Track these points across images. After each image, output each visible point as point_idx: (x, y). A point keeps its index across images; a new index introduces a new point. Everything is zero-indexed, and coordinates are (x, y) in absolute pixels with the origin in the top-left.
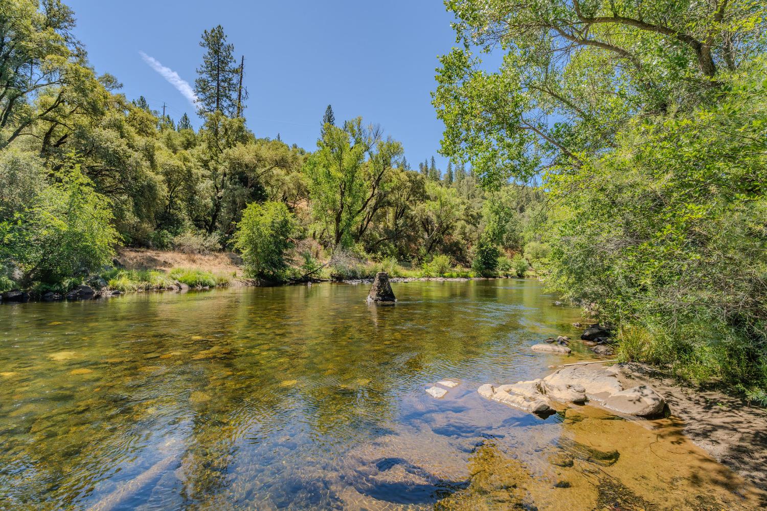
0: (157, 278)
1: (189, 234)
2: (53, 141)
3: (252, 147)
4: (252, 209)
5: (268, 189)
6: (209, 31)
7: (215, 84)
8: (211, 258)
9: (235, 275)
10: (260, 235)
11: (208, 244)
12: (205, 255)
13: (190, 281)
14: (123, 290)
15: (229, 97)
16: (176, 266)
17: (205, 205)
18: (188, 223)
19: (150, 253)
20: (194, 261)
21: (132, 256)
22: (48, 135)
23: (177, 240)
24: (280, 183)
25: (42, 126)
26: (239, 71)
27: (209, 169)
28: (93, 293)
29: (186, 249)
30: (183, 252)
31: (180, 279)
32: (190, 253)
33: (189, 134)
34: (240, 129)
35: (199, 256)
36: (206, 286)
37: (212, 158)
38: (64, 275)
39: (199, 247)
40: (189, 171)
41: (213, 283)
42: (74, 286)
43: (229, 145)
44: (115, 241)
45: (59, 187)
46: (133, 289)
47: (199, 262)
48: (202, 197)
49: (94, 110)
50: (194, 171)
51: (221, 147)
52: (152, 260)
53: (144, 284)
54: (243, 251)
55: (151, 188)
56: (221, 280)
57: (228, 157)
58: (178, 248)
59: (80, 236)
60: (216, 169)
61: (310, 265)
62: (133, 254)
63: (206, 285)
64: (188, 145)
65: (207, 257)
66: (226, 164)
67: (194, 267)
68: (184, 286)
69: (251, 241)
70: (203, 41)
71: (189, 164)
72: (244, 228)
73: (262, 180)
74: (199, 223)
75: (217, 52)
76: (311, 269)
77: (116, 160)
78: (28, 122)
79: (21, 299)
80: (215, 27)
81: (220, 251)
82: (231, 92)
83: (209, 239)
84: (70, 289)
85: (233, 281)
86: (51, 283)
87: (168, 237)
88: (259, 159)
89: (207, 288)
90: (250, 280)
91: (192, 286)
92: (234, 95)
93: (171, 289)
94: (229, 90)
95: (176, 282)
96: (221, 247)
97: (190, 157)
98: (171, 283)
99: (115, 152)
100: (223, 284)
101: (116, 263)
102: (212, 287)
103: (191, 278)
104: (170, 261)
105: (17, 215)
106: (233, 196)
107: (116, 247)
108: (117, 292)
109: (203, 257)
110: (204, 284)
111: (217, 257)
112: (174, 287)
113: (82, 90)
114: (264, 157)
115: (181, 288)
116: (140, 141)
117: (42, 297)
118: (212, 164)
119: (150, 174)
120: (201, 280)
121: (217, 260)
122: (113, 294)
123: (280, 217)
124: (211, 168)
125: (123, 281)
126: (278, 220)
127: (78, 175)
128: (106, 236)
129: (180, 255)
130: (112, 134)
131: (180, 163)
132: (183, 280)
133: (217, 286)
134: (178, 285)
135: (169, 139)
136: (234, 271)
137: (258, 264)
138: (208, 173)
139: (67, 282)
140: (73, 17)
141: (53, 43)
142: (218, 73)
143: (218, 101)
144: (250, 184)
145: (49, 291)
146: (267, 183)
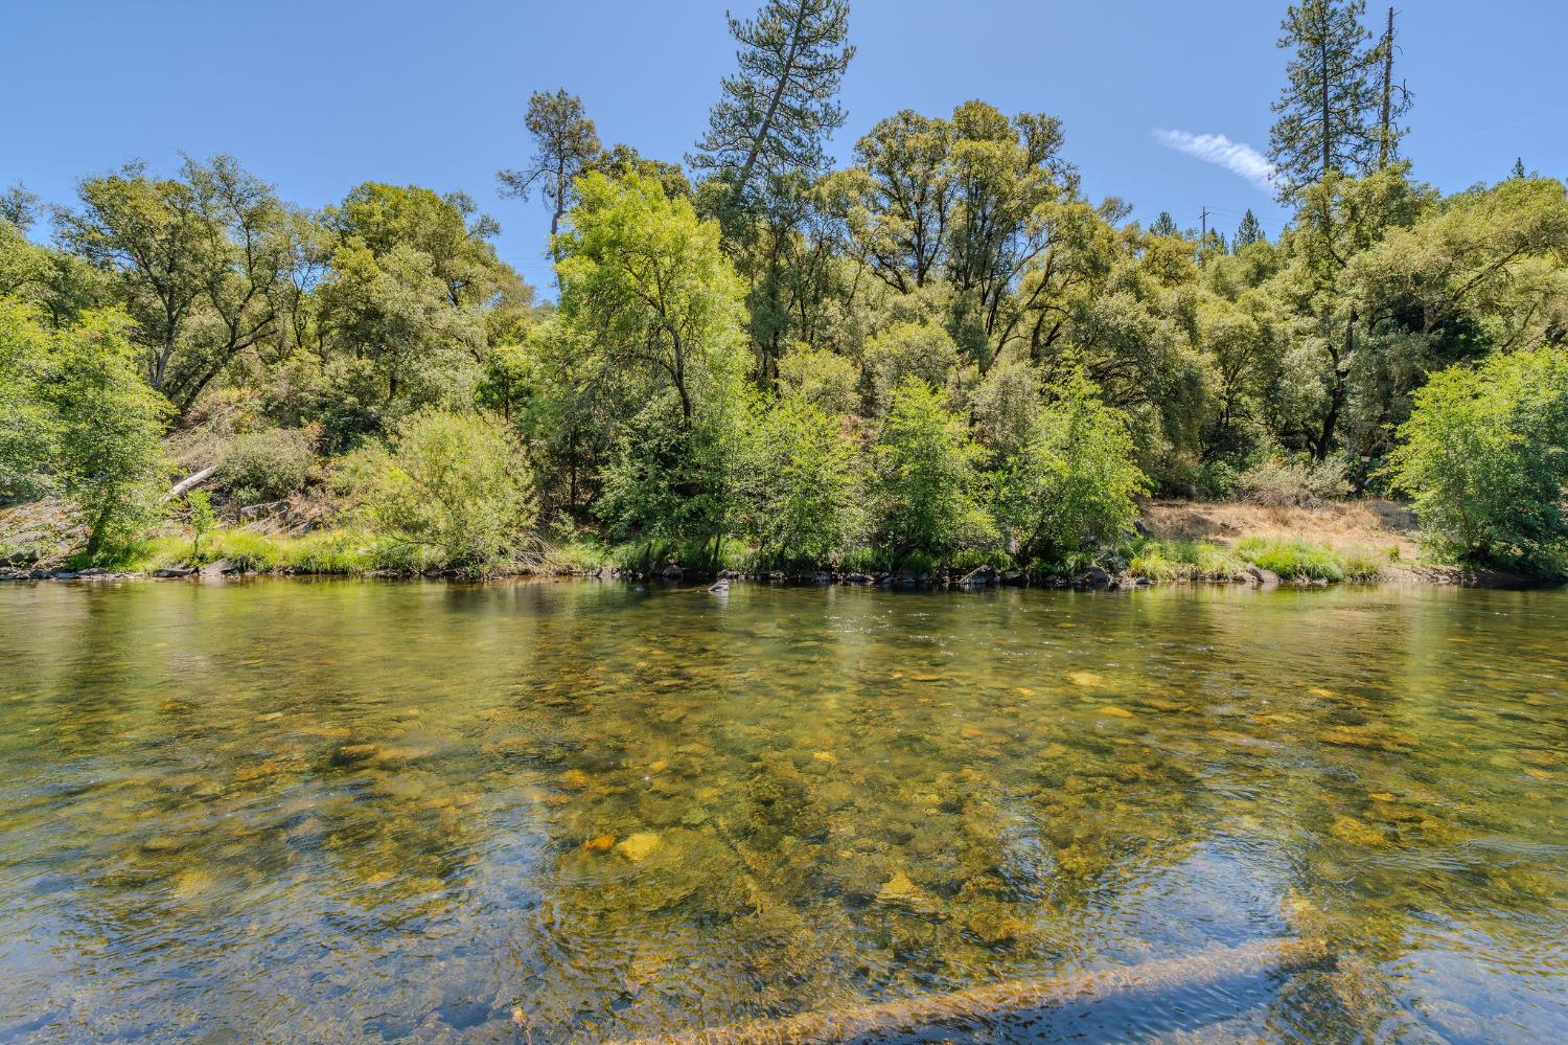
0: (1212, 558)
1: (1270, 466)
2: (1042, 338)
3: (1433, 227)
4: (1446, 384)
5: (1492, 323)
7: (1318, 115)
8: (1327, 515)
9: (1395, 556)
10: (1475, 450)
11: (1317, 484)
12: (1312, 507)
13: (1280, 564)
14: (1154, 578)
15: (1357, 131)
16: (1247, 533)
17: (1306, 398)
18: (1266, 441)
19: (1195, 509)
20: (1286, 523)
21: (1164, 514)
22: (1036, 331)
23: (1245, 479)
24: (1537, 297)
25: (1031, 318)
26: (1383, 55)
27: (1312, 314)
28: (1104, 580)
29: (1268, 497)
30: (1260, 503)
31: (1258, 561)
32: (1278, 505)
33: (1260, 251)
34: (1396, 191)
35: (1297, 511)
36: (1317, 579)
37: (1318, 286)
38: (1066, 548)
39: (1295, 490)
40: (1266, 330)
41: (1338, 572)
42: (1082, 568)
43: (1362, 242)
44: (1138, 489)
45: (1056, 408)
46: (1170, 576)
47: (1297, 523)
48: (1298, 380)
49: (1096, 268)
50: (1277, 327)
51: (1342, 254)
52: (1199, 522)
53: (1188, 568)
54: (1418, 496)
55: (1193, 381)
56: (1359, 566)
57: (1362, 272)
58: (1248, 495)
59: (1085, 485)
60: (1328, 310)
62: (1164, 512)
63: (1320, 577)
64: (1260, 274)
65: (1317, 513)
66: (1358, 289)
67: (1288, 535)
68: (1267, 575)
69: (1447, 473)
70: (1285, 34)
71: (1266, 315)
72: (1420, 436)
73: (1470, 303)
74: (1289, 439)
75: (1318, 41)
77: (1131, 344)
78: (1014, 319)
79: (1019, 583)
81: (1349, 497)
82: (1362, 114)
83: (1320, 471)
84: (1077, 572)
85: (1393, 570)
86: (1053, 560)
87: (1226, 473)
88: (1458, 249)
89: (1323, 582)
90: (1444, 568)
91: (1286, 577)
92: (1370, 118)
93: (1240, 580)
94: (1357, 111)
95: (1250, 566)
96: (1352, 488)
97: (1267, 300)
98: (1240, 569)
99: (1130, 330)
100: (1363, 577)
101: (1139, 527)
102: (1334, 581)
103: (1284, 560)
104: (1234, 524)
105: (1011, 459)
106: (1381, 362)
107: (1137, 498)
108: (1145, 580)
109: (1306, 514)
110: (1313, 574)
111: (1342, 512)
112: (1247, 576)
113: (1078, 243)
114: (1474, 239)
115: (1261, 581)
116: (1169, 297)
117: (1042, 583)
118: (1316, 304)
119: (1188, 354)
120: (1308, 565)
121: (1343, 519)
122: (1138, 583)
123: (1543, 392)
124: (1317, 309)
125: (1152, 563)
126: (1538, 402)
127: (1080, 383)
128: (1126, 478)
129: (1254, 509)
130: (1123, 299)
131: (1245, 319)
132: (1264, 562)
133: (1348, 580)
134: (1254, 572)
135: (1219, 275)
136: (1391, 546)
137: (1469, 528)
138: (1309, 322)
139: (1072, 560)
140: (1060, 129)
141: (1038, 187)
142: (1325, 87)
143: (1326, 150)
144: (1429, 323)
145: (1050, 573)
146: (1488, 306)
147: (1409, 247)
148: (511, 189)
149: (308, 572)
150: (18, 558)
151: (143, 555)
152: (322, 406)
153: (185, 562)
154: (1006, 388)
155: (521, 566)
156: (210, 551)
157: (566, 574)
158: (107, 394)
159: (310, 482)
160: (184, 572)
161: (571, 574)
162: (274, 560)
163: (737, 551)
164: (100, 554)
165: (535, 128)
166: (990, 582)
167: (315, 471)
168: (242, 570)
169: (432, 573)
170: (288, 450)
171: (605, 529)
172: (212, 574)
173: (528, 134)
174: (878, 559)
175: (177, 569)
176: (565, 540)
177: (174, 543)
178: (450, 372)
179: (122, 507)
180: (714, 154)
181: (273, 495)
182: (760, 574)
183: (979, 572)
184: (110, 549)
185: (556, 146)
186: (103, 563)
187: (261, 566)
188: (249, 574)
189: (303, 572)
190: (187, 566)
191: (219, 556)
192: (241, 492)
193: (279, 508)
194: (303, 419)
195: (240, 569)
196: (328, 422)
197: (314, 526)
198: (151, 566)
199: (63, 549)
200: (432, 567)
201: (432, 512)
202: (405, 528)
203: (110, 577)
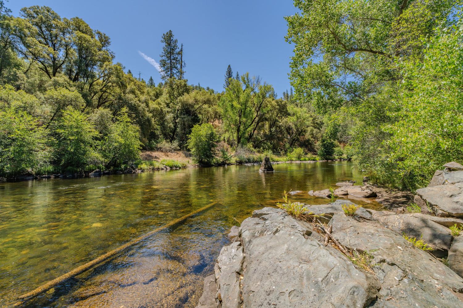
0: (157, 165)
1: (164, 142)
3: (193, 94)
4: (196, 128)
5: (200, 116)
6: (165, 34)
7: (169, 61)
8: (175, 154)
9: (189, 162)
10: (201, 141)
11: (173, 147)
12: (172, 152)
14: (144, 170)
15: (176, 68)
16: (161, 158)
17: (169, 127)
18: (161, 136)
19: (148, 153)
20: (168, 156)
22: (100, 98)
23: (159, 145)
24: (206, 112)
26: (180, 53)
27: (170, 108)
28: (132, 171)
29: (164, 150)
30: (162, 151)
31: (166, 164)
32: (166, 152)
34: (185, 85)
37: (171, 102)
38: (121, 163)
39: (169, 148)
40: (161, 110)
41: (180, 166)
42: (126, 168)
43: (180, 95)
45: (118, 124)
46: (148, 169)
47: (170, 156)
48: (168, 123)
50: (164, 109)
51: (176, 96)
52: (150, 156)
53: (151, 167)
54: (192, 150)
55: (149, 120)
56: (183, 165)
57: (180, 101)
58: (159, 149)
59: (128, 146)
61: (225, 156)
63: (177, 167)
64: (157, 96)
65: (173, 154)
66: (180, 104)
67: (169, 159)
68: (168, 168)
69: (196, 145)
70: (163, 39)
71: (161, 106)
72: (192, 138)
73: (197, 112)
74: (166, 136)
75: (169, 45)
76: (225, 158)
79: (108, 174)
80: (168, 31)
81: (180, 150)
82: (177, 65)
83: (173, 144)
84: (124, 170)
85: (189, 165)
86: (118, 167)
87: (154, 144)
88: (197, 101)
89: (178, 168)
90: (196, 164)
91: (171, 167)
92: (179, 66)
93: (163, 169)
94: (177, 64)
95: (164, 166)
96: (179, 148)
97: (161, 102)
98: (161, 166)
99: (135, 105)
100: (184, 167)
102: (180, 168)
103: (171, 164)
104: (158, 156)
106: (184, 121)
109: (171, 154)
110: (176, 167)
111: (178, 153)
112: (164, 168)
114: (199, 100)
115: (167, 169)
117: (115, 173)
118: (171, 105)
119: (148, 113)
120: (175, 165)
121: (178, 155)
122: (141, 171)
123: (209, 131)
124: (171, 107)
125: (144, 166)
126: (209, 133)
127: (126, 118)
129: (161, 153)
130: (131, 96)
131: (157, 106)
132: (167, 165)
133: (182, 168)
134: (165, 167)
135: (148, 93)
136: (188, 160)
137: (200, 157)
138: (169, 110)
139: (123, 166)
140: (110, 40)
141: (105, 56)
142: (171, 55)
143: (171, 71)
144: (191, 115)
145: (118, 170)
146: (200, 113)
147: (188, 98)
154: (102, 116)
166: (99, 174)
183: (96, 172)
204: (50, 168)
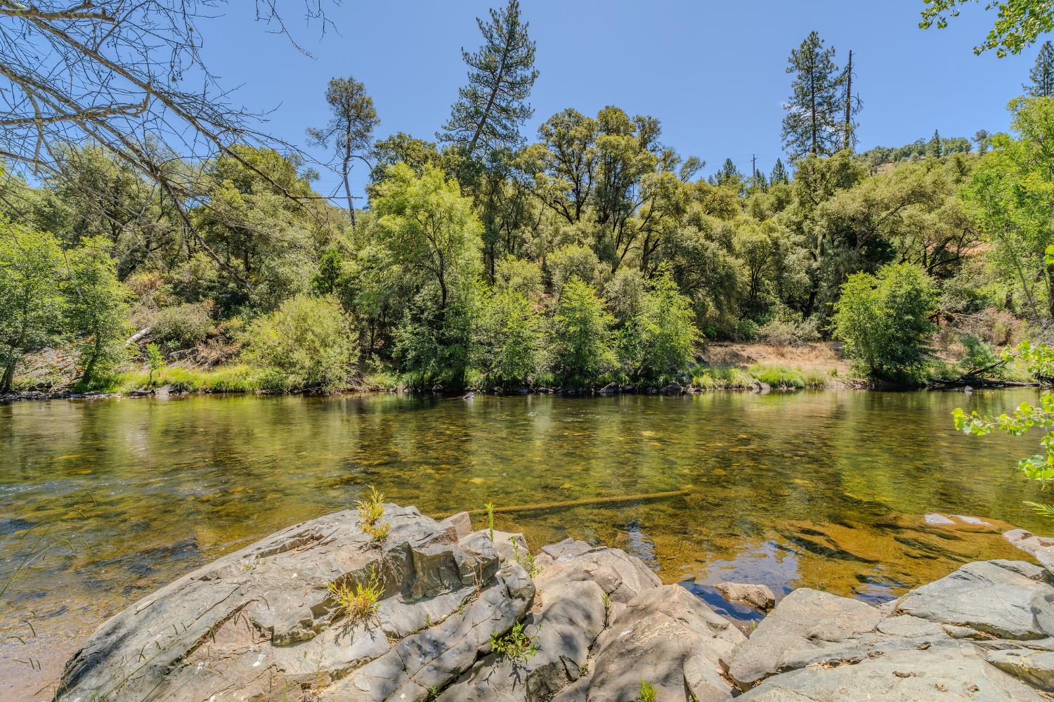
0: (738, 376)
1: (776, 323)
2: (651, 245)
3: (859, 191)
4: (857, 282)
5: (895, 241)
6: (798, 48)
7: (809, 113)
8: (806, 350)
9: (835, 374)
11: (801, 333)
12: (798, 346)
13: (772, 379)
14: (704, 388)
15: (831, 123)
16: (761, 362)
17: (798, 282)
18: (779, 306)
19: (736, 348)
20: (783, 355)
21: (717, 351)
22: (647, 242)
23: (763, 331)
25: (642, 236)
26: (847, 79)
27: (803, 233)
28: (679, 389)
29: (773, 341)
30: (769, 344)
31: (761, 378)
32: (779, 345)
33: (780, 191)
34: (845, 166)
35: (790, 348)
36: (792, 388)
37: (806, 217)
38: (660, 373)
39: (789, 337)
40: (776, 244)
41: (801, 383)
42: (666, 382)
44: (697, 339)
45: (653, 294)
46: (714, 387)
47: (789, 356)
48: (793, 273)
49: (678, 210)
50: (782, 241)
51: (818, 200)
52: (735, 355)
53: (724, 382)
55: (730, 277)
56: (813, 380)
57: (825, 212)
58: (764, 339)
59: (668, 338)
60: (811, 230)
61: (979, 359)
62: (719, 349)
63: (791, 386)
64: (779, 206)
65: (800, 349)
66: (824, 222)
67: (782, 362)
68: (764, 386)
69: (858, 328)
70: (791, 65)
71: (775, 235)
72: (844, 309)
73: (883, 231)
74: (793, 305)
75: (810, 70)
76: (980, 364)
77: (696, 256)
78: (633, 236)
79: (632, 392)
81: (818, 340)
82: (833, 114)
84: (664, 386)
85: (832, 381)
86: (651, 379)
87: (755, 328)
88: (870, 203)
89: (793, 389)
90: (858, 380)
91: (774, 386)
92: (839, 117)
93: (750, 389)
94: (831, 112)
95: (756, 380)
96: (819, 335)
97: (776, 226)
98: (751, 382)
99: (695, 248)
100: (816, 385)
101: (699, 360)
102: (799, 388)
103: (773, 377)
104: (754, 356)
105: (627, 324)
107: (697, 344)
108: (700, 389)
109: (794, 350)
110: (789, 385)
111: (814, 348)
112: (754, 386)
113: (666, 196)
114: (878, 199)
115: (761, 388)
116: (717, 225)
117: (644, 391)
118: (806, 225)
119: (731, 260)
120: (786, 379)
121: (814, 352)
122: (696, 391)
123: (905, 286)
124: (806, 230)
125: (706, 380)
126: (902, 291)
127: (667, 281)
128: (688, 334)
129: (766, 347)
130: (691, 231)
131: (764, 237)
132: (764, 379)
133: (808, 387)
134: (758, 384)
136: (833, 368)
138: (801, 238)
139: (661, 379)
140: (659, 125)
141: (645, 162)
142: (813, 97)
143: (814, 134)
144: (860, 243)
145: (649, 386)
146: (893, 233)
147: (847, 202)
148: (316, 141)
149: (221, 392)
150: (41, 385)
151: (119, 383)
152: (211, 289)
153: (145, 386)
154: (626, 282)
155: (349, 386)
156: (160, 380)
157: (375, 390)
158: (98, 288)
159: (210, 336)
160: (145, 393)
161: (378, 390)
162: (198, 384)
163: (475, 376)
164: (92, 383)
165: (333, 101)
166: (616, 392)
167: (212, 330)
168: (180, 391)
169: (294, 391)
170: (195, 317)
171: (398, 365)
172: (163, 394)
173: (328, 105)
174: (555, 380)
175: (141, 390)
176: (374, 370)
177: (137, 376)
178: (295, 268)
179: (104, 355)
180: (453, 133)
181: (187, 344)
182: (489, 389)
183: (610, 387)
184: (97, 380)
185: (346, 113)
186: (95, 388)
187: (191, 388)
188: (184, 393)
189: (217, 391)
190: (146, 389)
191: (166, 383)
192: (169, 343)
193: (192, 353)
194: (201, 297)
195: (178, 390)
196: (216, 299)
197: (217, 363)
198: (124, 389)
199: (65, 380)
200: (295, 387)
201: (300, 356)
202: (281, 365)
203: (103, 396)
204: (550, 377)
